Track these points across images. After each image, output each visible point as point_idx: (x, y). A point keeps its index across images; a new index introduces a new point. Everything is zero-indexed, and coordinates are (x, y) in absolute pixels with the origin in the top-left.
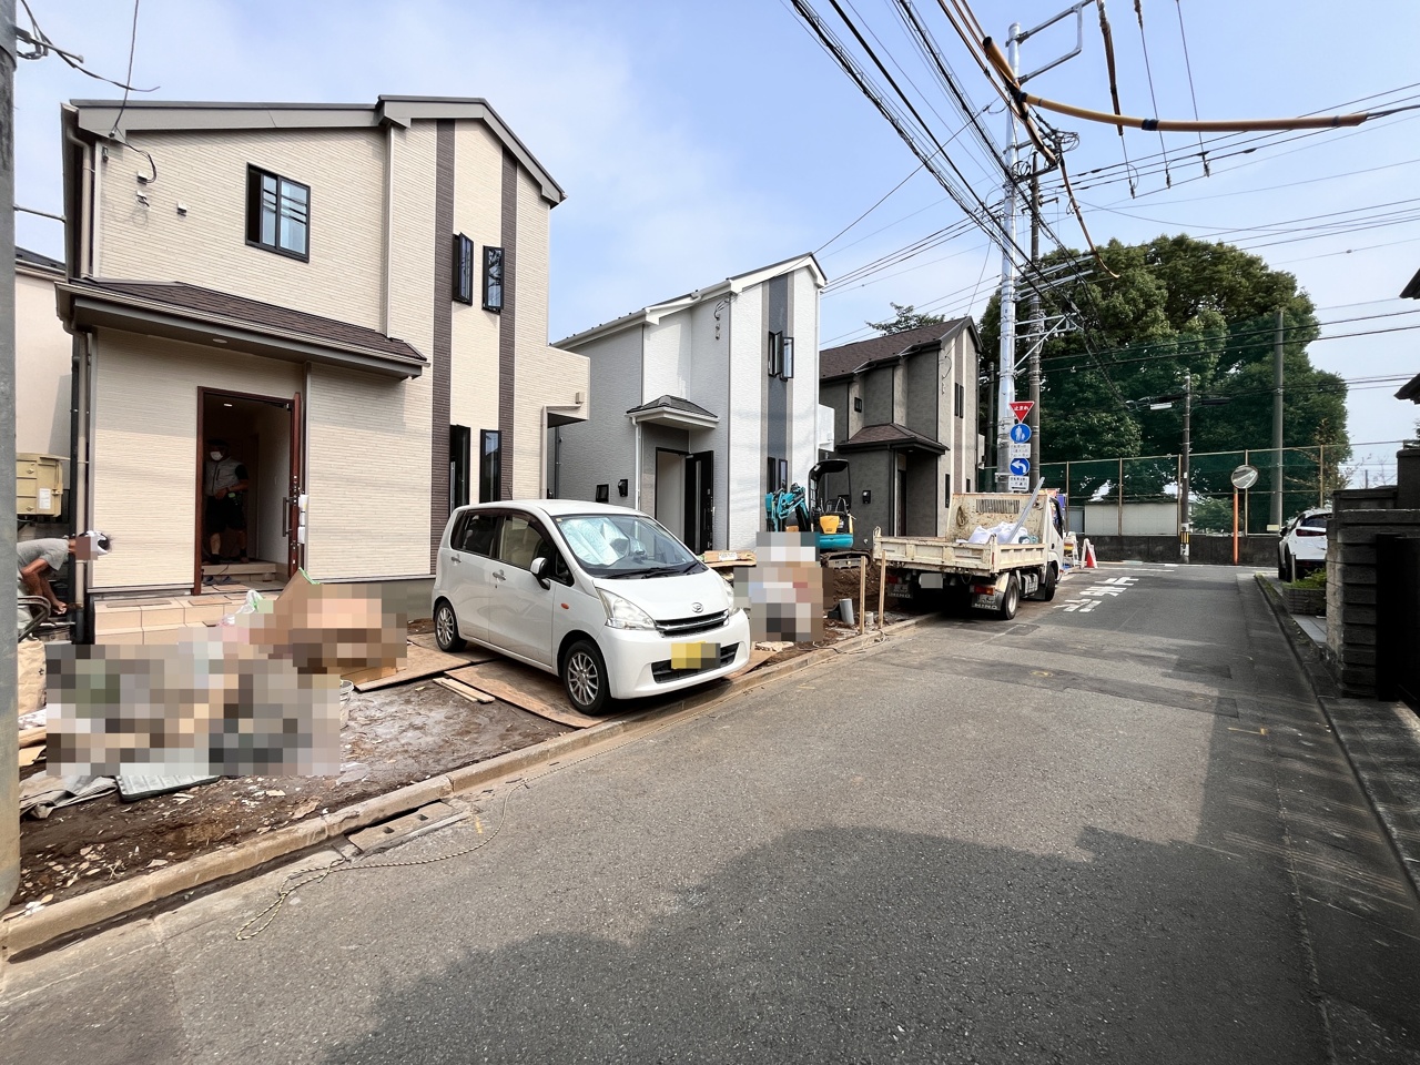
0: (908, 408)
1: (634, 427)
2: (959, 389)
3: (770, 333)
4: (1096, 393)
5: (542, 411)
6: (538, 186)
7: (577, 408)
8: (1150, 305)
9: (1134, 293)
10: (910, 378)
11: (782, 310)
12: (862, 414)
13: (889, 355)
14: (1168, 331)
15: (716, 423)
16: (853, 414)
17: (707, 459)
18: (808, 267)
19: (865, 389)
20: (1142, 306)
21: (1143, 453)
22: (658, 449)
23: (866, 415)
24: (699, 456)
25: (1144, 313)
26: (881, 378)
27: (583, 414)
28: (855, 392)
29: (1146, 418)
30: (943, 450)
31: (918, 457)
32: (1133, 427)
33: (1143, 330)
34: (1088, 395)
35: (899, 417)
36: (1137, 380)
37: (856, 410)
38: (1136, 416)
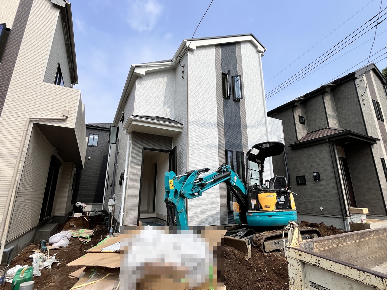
0: (339, 118)
2: (376, 104)
3: (223, 74)
5: (28, 121)
7: (63, 120)
10: (336, 101)
12: (306, 125)
15: (182, 128)
16: (299, 126)
18: (250, 41)
19: (305, 110)
22: (145, 149)
23: (309, 126)
27: (69, 124)
28: (298, 113)
30: (374, 141)
35: (333, 123)
37: (300, 123)
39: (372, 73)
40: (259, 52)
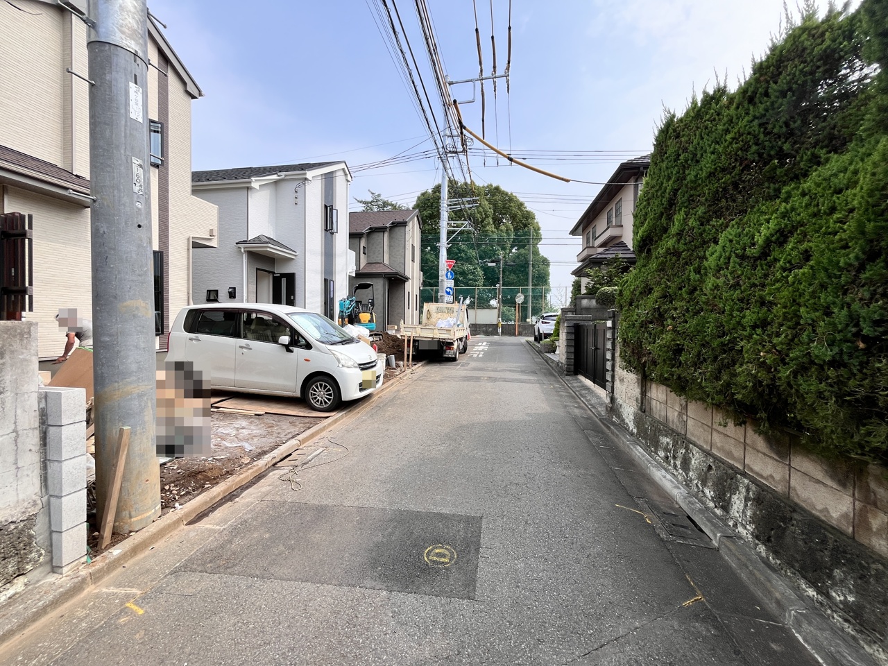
0: (390, 255)
1: (242, 254)
2: (413, 247)
3: (325, 205)
4: (466, 254)
5: (188, 239)
6: (184, 83)
7: (210, 239)
8: (487, 216)
9: (481, 209)
10: (390, 238)
11: (331, 192)
12: (366, 256)
13: (380, 225)
14: (494, 230)
15: (295, 256)
16: (362, 255)
17: (291, 278)
18: (343, 169)
19: (368, 242)
20: (484, 216)
21: (484, 285)
22: (257, 269)
23: (368, 257)
24: (283, 275)
25: (485, 219)
26: (377, 236)
27: (214, 243)
28: (363, 243)
29: (486, 269)
30: (407, 279)
31: (396, 281)
32: (480, 272)
33: (484, 227)
34: (463, 255)
36: (481, 250)
37: (364, 253)
38: (482, 267)
39: (416, 218)
40: (348, 181)
